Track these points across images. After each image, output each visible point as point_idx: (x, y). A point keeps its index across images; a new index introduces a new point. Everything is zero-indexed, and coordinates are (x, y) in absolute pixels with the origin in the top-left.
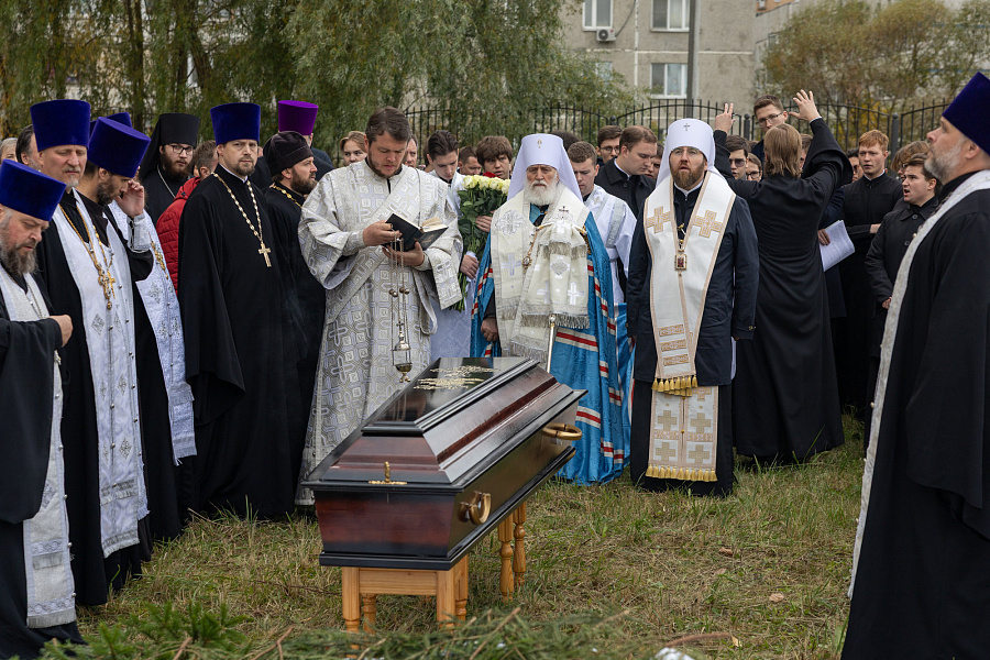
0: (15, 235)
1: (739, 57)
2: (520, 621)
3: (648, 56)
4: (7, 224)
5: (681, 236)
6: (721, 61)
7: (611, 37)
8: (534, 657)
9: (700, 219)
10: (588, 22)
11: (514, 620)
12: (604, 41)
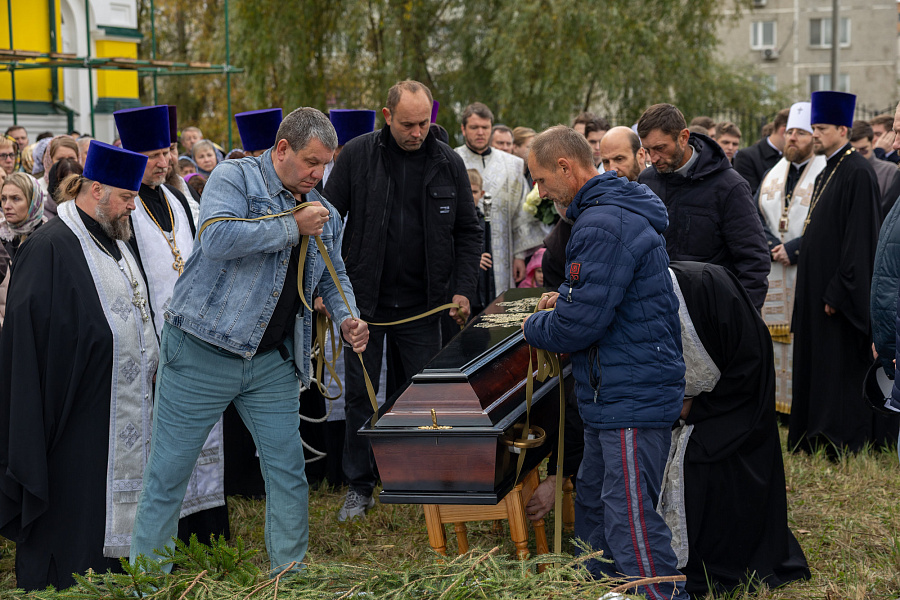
0: (116, 208)
1: (884, 67)
2: (491, 560)
3: (806, 69)
4: (108, 200)
5: (787, 205)
6: (868, 71)
7: (775, 55)
8: (497, 595)
9: (802, 190)
10: (756, 43)
11: (487, 559)
12: (769, 58)
